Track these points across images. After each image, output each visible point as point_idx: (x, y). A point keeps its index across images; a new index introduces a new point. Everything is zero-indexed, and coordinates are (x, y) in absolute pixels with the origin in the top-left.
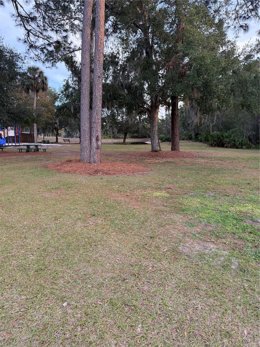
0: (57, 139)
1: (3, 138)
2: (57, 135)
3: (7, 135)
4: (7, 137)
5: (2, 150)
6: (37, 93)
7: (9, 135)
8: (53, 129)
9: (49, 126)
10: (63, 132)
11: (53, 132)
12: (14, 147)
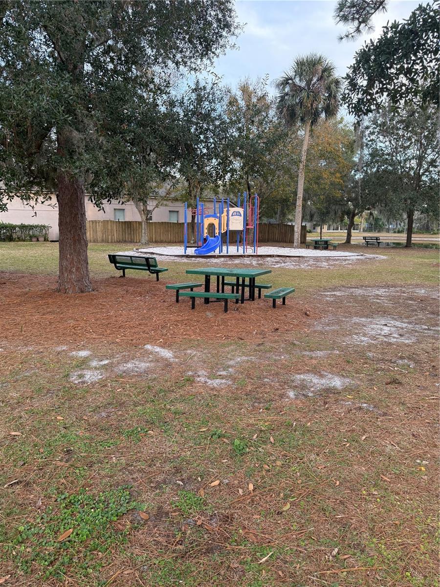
0: (349, 235)
1: (218, 235)
2: (352, 226)
3: (226, 228)
4: (226, 232)
5: (158, 279)
6: (311, 126)
7: (232, 227)
8: (342, 214)
9: (333, 207)
10: (363, 221)
11: (342, 221)
12: (225, 259)
